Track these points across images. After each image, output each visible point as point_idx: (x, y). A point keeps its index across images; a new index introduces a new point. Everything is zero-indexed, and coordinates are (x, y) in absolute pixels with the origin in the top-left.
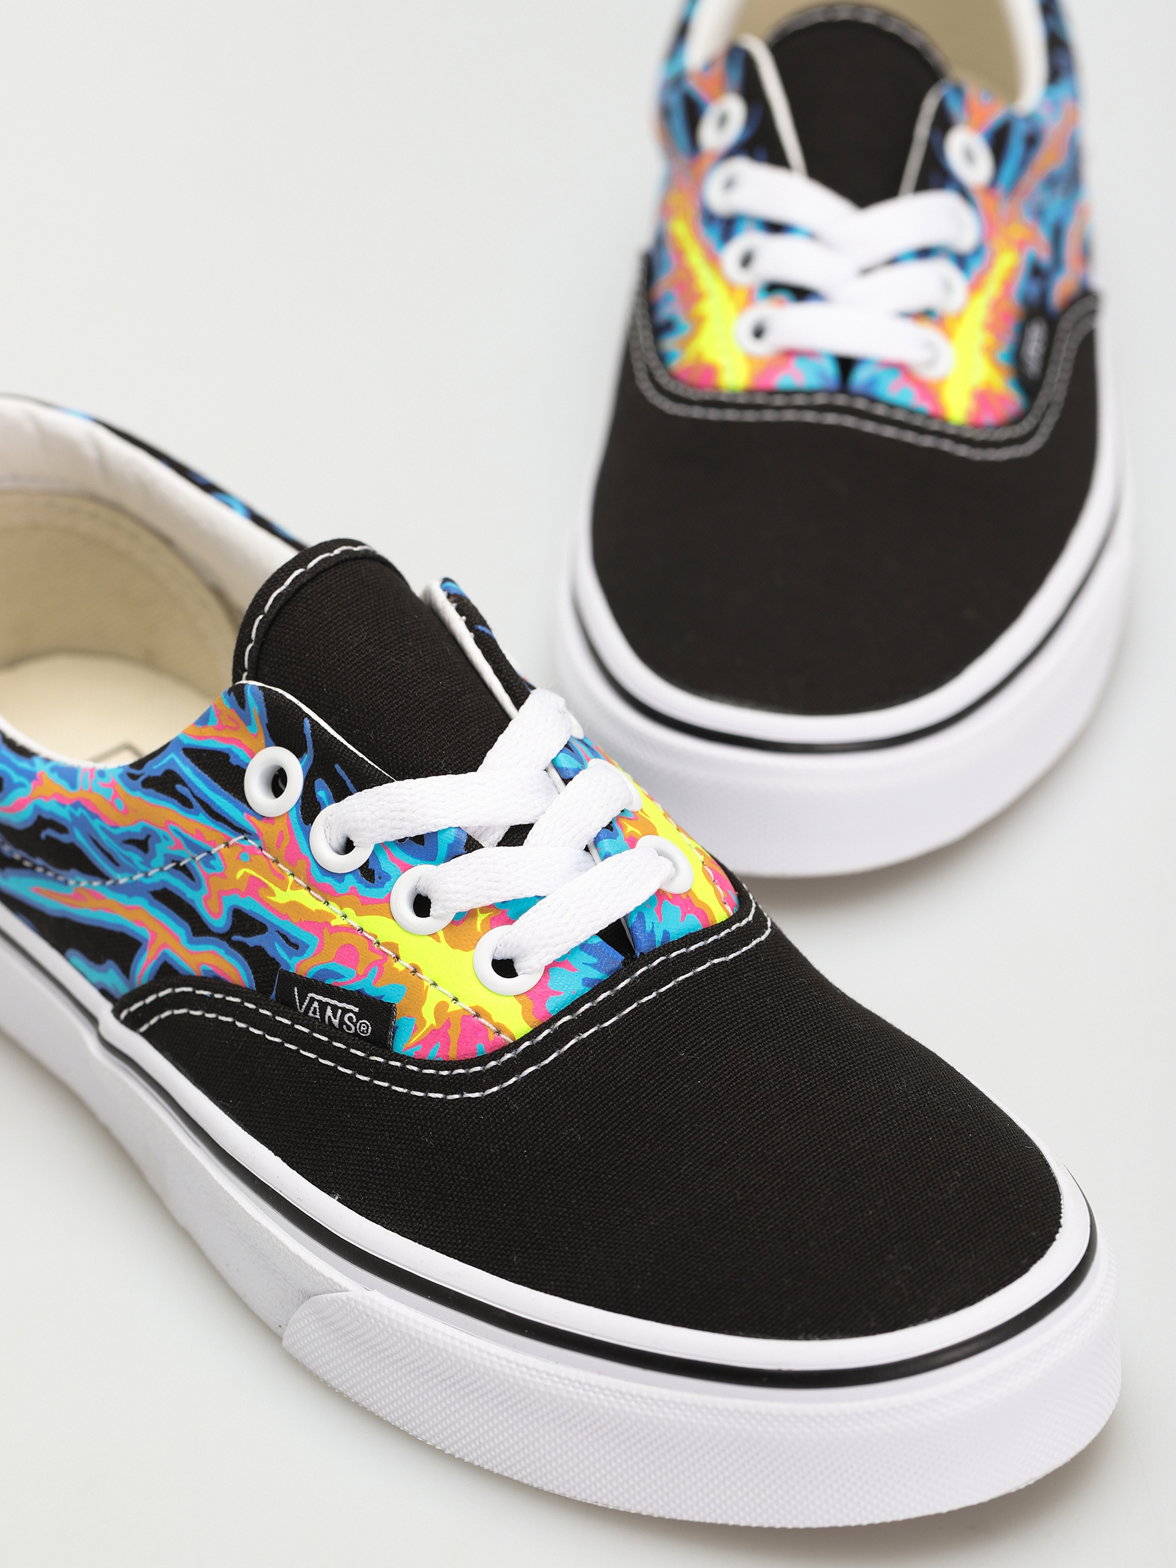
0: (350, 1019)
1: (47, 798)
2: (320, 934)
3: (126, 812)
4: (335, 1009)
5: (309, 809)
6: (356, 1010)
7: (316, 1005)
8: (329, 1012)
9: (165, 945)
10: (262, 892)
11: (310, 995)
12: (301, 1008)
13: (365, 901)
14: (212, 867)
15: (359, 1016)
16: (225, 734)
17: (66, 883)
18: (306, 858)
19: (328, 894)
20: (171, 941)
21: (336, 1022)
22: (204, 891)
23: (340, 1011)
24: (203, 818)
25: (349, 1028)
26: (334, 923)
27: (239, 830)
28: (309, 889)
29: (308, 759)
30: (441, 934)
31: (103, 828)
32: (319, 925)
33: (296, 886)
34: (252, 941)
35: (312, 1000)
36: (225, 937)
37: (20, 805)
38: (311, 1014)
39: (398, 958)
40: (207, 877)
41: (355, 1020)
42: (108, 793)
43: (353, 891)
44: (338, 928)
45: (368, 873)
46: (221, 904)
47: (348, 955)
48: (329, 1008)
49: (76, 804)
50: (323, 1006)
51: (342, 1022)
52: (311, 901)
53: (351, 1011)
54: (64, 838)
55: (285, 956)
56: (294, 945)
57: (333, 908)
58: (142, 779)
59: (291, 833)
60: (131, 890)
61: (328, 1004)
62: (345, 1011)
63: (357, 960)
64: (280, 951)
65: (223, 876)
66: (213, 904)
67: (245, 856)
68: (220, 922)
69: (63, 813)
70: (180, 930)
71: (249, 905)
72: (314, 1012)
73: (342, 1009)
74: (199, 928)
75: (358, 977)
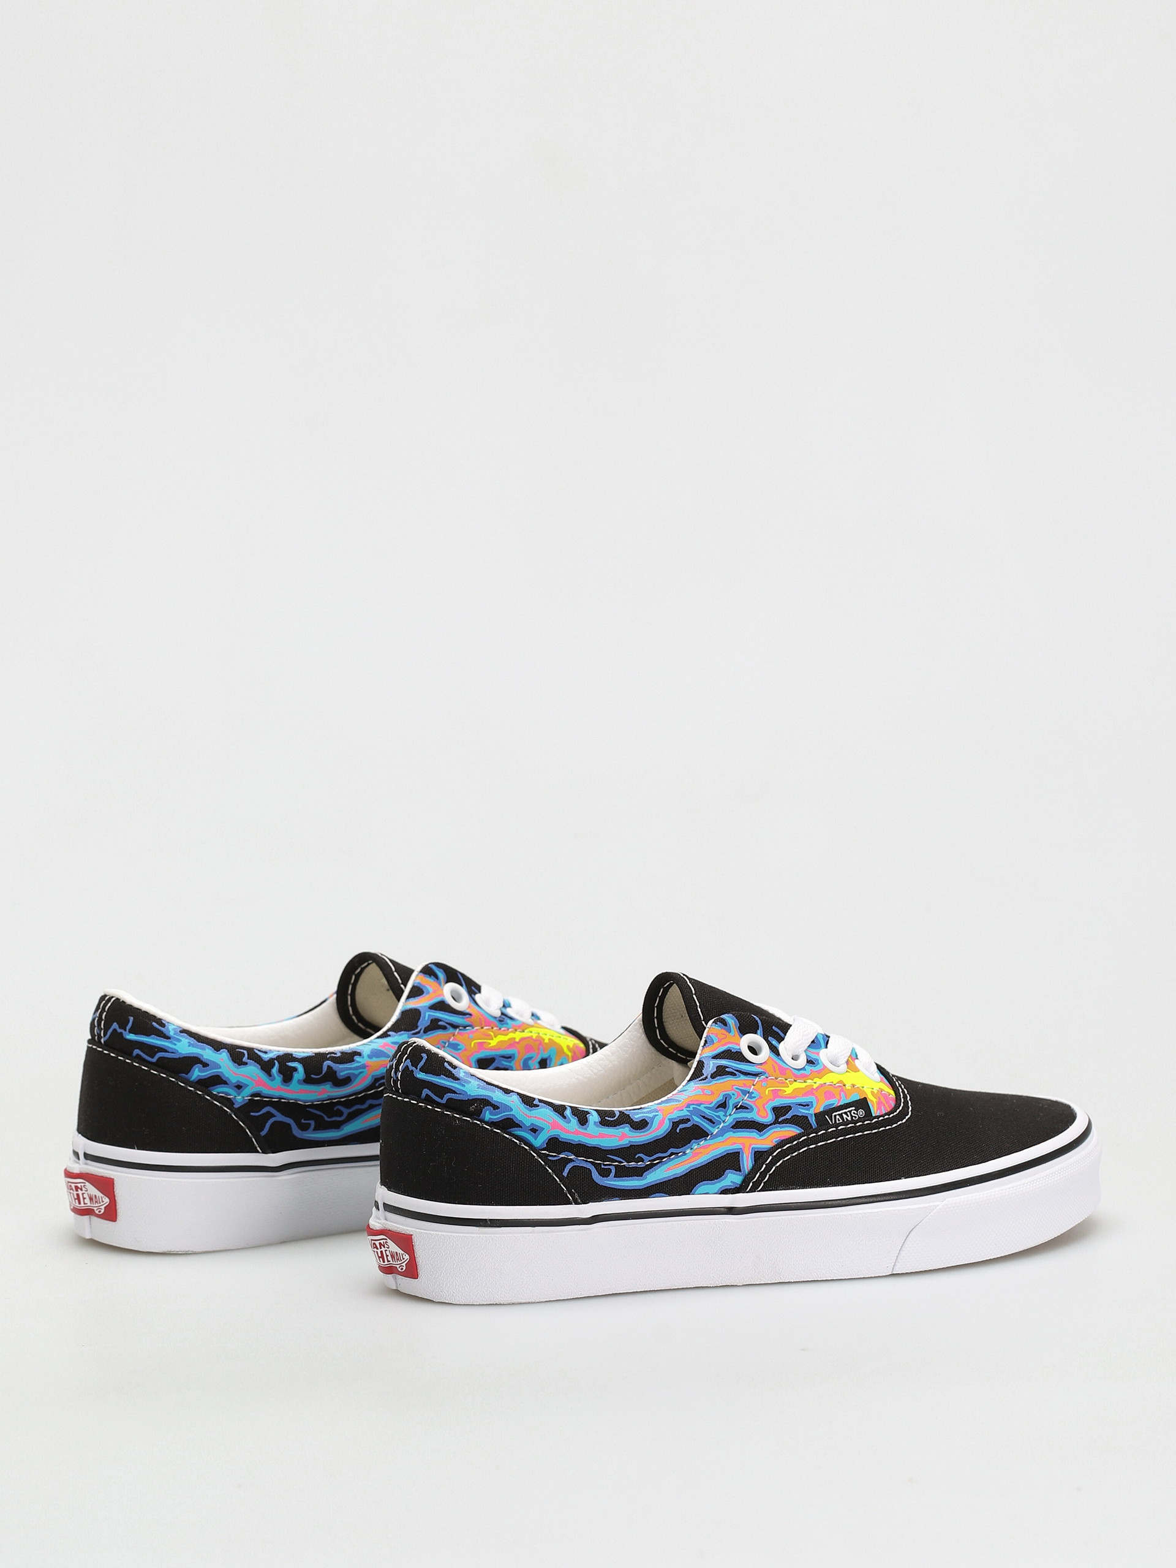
0: (854, 1113)
1: (672, 1113)
2: (813, 1094)
3: (713, 1093)
4: (846, 1113)
5: (775, 1050)
6: (854, 1108)
7: (838, 1117)
8: (845, 1116)
9: (750, 1145)
10: (780, 1093)
11: (833, 1114)
12: (832, 1122)
13: (819, 1072)
14: (754, 1097)
15: (856, 1110)
16: (723, 1042)
17: (685, 1154)
18: (788, 1068)
19: (804, 1078)
20: (752, 1141)
21: (849, 1118)
22: (755, 1110)
23: (848, 1113)
24: (742, 1077)
25: (855, 1117)
26: (815, 1087)
27: (756, 1075)
28: (795, 1081)
29: (760, 1032)
30: (848, 1070)
31: (705, 1107)
32: (811, 1091)
33: (791, 1083)
34: (788, 1116)
35: (835, 1116)
36: (776, 1122)
37: (662, 1123)
38: (838, 1122)
39: (844, 1085)
40: (754, 1102)
41: (856, 1112)
42: (699, 1092)
43: (812, 1071)
44: (818, 1088)
45: (810, 1062)
46: (766, 1110)
47: (829, 1095)
48: (843, 1114)
49: (688, 1106)
50: (841, 1115)
51: (852, 1116)
52: (798, 1085)
53: (852, 1110)
54: (689, 1125)
55: (807, 1112)
56: (806, 1105)
57: (809, 1082)
58: (709, 1077)
59: (776, 1063)
60: (722, 1132)
61: (842, 1113)
62: (850, 1112)
63: (834, 1095)
64: (803, 1111)
65: (761, 1097)
66: (763, 1113)
67: (764, 1084)
68: (770, 1118)
69: (685, 1113)
70: (753, 1134)
71: (778, 1102)
72: (839, 1120)
73: (849, 1111)
74: (760, 1127)
75: (839, 1101)
